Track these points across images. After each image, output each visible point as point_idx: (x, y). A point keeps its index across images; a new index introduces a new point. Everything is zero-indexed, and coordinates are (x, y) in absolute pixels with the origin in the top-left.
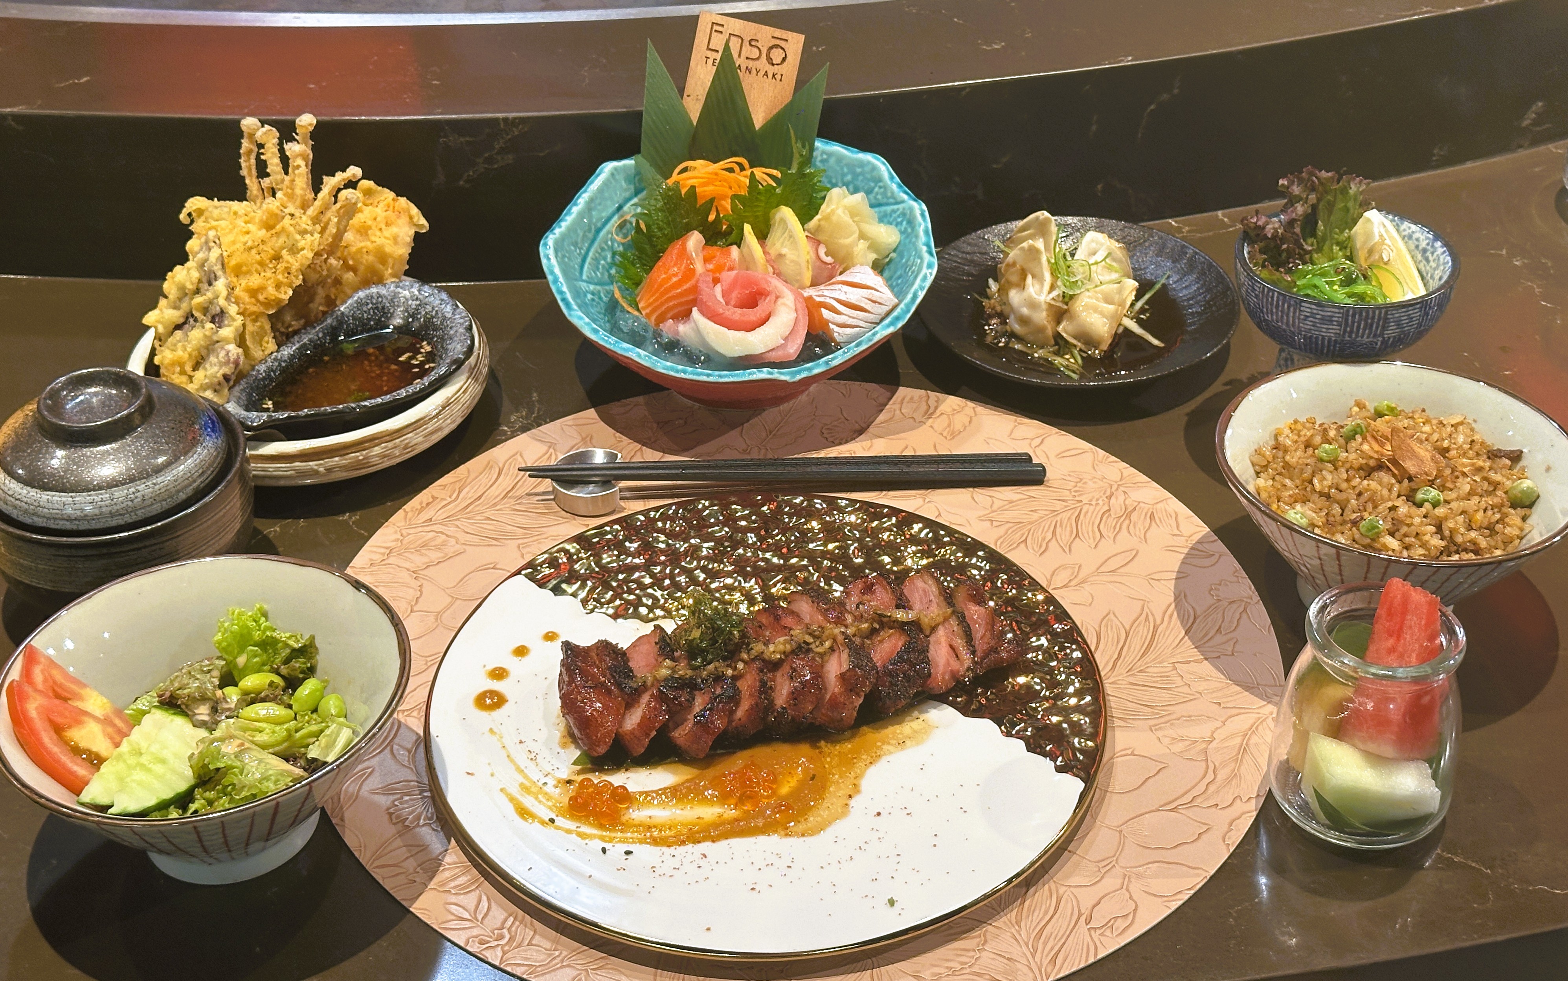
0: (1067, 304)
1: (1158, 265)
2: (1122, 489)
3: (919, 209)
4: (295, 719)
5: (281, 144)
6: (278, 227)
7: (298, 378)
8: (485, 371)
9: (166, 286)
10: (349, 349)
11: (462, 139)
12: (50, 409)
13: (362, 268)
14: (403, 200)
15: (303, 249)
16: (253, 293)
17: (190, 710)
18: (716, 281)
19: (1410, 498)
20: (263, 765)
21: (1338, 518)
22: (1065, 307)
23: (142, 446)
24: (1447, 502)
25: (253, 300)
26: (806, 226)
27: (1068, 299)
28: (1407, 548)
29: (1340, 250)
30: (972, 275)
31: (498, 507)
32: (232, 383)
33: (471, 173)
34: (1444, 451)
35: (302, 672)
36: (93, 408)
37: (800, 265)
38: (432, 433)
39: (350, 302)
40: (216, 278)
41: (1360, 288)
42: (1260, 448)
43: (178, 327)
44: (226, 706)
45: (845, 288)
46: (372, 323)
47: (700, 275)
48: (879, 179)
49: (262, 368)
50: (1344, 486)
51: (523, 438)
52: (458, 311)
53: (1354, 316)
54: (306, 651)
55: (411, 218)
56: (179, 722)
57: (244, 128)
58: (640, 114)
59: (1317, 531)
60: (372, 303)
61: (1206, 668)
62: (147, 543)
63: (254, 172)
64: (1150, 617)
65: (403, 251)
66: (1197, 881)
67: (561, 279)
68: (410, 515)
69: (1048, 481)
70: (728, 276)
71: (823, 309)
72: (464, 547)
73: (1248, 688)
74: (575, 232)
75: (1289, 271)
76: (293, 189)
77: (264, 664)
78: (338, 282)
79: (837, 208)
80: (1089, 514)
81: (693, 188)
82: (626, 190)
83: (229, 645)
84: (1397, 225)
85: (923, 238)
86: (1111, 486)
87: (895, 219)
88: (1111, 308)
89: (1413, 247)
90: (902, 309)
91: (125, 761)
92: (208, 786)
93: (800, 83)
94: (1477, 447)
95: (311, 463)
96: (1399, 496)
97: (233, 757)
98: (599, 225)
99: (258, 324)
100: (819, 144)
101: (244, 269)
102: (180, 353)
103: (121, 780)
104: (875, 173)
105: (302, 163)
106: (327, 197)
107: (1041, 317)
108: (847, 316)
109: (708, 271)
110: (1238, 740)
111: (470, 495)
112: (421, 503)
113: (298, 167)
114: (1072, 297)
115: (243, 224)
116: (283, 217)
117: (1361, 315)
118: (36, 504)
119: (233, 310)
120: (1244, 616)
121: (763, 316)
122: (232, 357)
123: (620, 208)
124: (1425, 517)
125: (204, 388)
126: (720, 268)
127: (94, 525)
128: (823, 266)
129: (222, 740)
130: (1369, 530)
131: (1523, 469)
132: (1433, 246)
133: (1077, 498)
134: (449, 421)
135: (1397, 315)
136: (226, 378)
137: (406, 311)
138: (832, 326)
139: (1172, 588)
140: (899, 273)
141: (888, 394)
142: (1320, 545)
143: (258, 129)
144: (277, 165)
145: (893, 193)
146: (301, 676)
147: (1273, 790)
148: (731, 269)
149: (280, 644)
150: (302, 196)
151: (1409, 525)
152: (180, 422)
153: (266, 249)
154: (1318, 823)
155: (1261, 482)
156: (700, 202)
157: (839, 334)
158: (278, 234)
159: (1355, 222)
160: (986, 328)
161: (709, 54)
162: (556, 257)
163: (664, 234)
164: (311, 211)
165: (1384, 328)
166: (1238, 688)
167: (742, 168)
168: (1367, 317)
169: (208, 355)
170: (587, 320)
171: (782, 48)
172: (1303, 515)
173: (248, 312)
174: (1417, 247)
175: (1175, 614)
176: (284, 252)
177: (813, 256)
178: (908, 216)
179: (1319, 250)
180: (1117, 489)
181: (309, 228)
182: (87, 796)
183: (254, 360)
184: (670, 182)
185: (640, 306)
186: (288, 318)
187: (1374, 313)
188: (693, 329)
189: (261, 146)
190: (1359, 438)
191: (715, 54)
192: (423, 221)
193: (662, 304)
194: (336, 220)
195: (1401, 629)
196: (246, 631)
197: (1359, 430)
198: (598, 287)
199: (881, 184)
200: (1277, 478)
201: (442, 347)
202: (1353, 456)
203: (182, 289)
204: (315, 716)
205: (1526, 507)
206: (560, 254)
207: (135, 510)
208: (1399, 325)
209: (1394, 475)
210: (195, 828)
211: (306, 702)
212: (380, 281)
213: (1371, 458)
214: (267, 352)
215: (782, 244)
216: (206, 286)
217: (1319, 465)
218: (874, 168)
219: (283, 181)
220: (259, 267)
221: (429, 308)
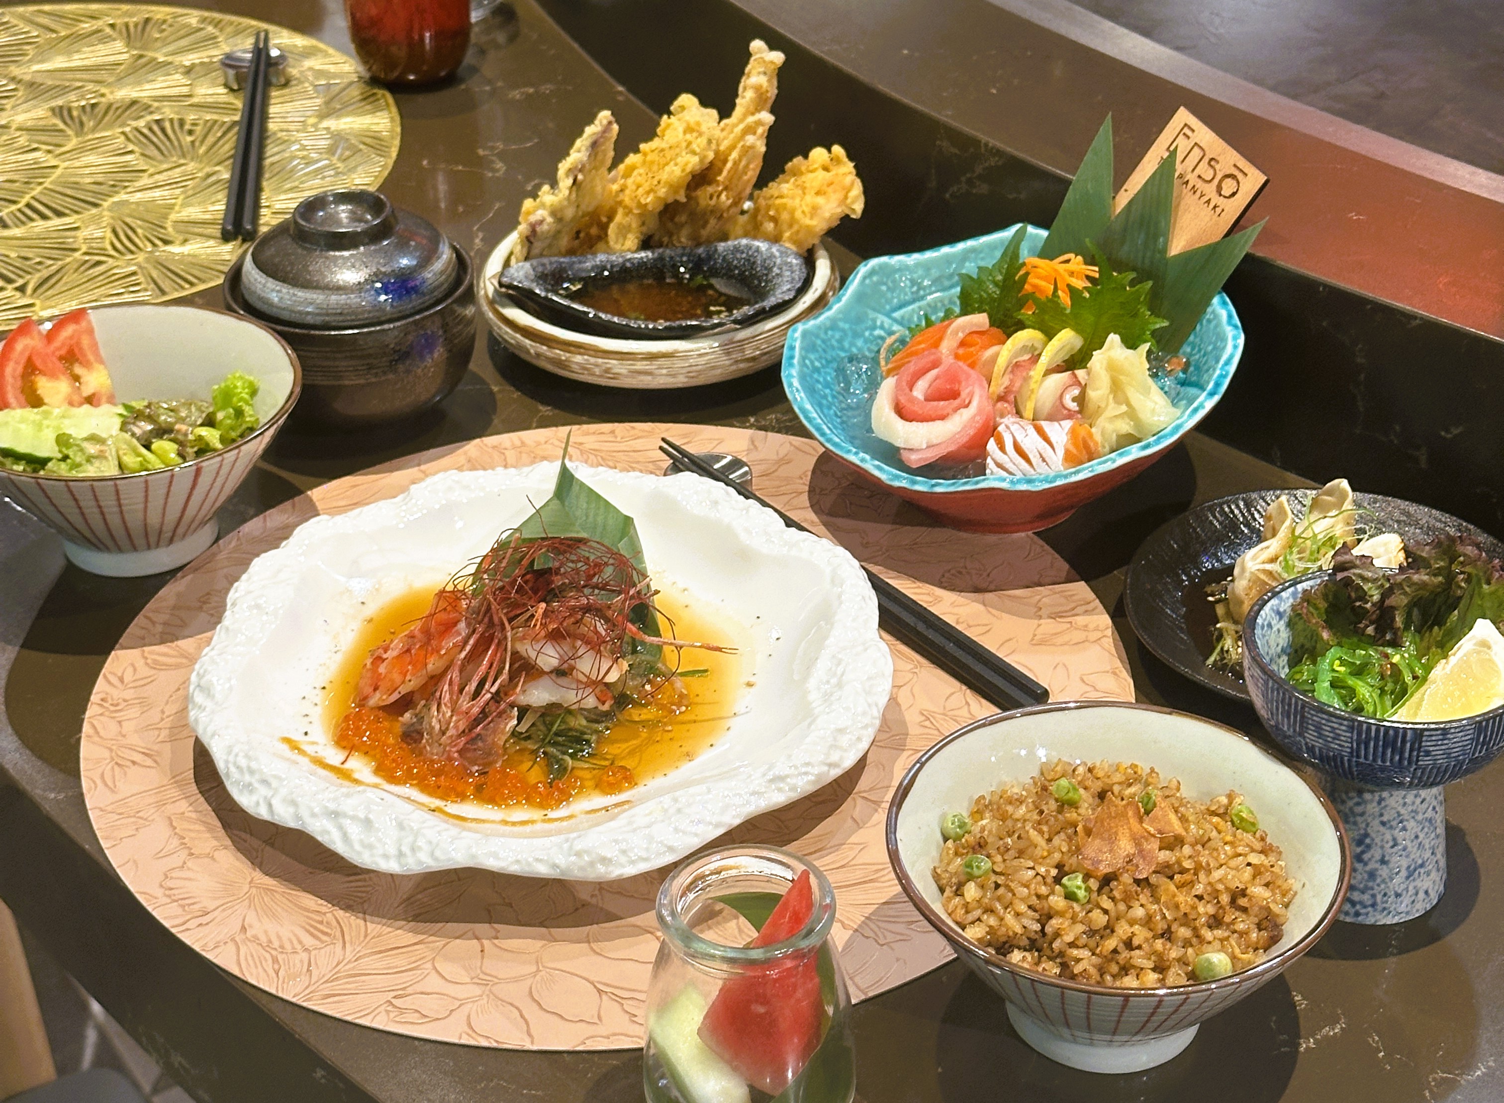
11: (952, 149)
33: (955, 189)
45: (1033, 432)
56: (115, 420)
67: (846, 297)
71: (993, 440)
81: (1032, 276)
100: (1218, 298)
106: (740, 133)
108: (1012, 459)
121: (936, 414)
157: (992, 472)
196: (229, 392)
214: (623, 247)
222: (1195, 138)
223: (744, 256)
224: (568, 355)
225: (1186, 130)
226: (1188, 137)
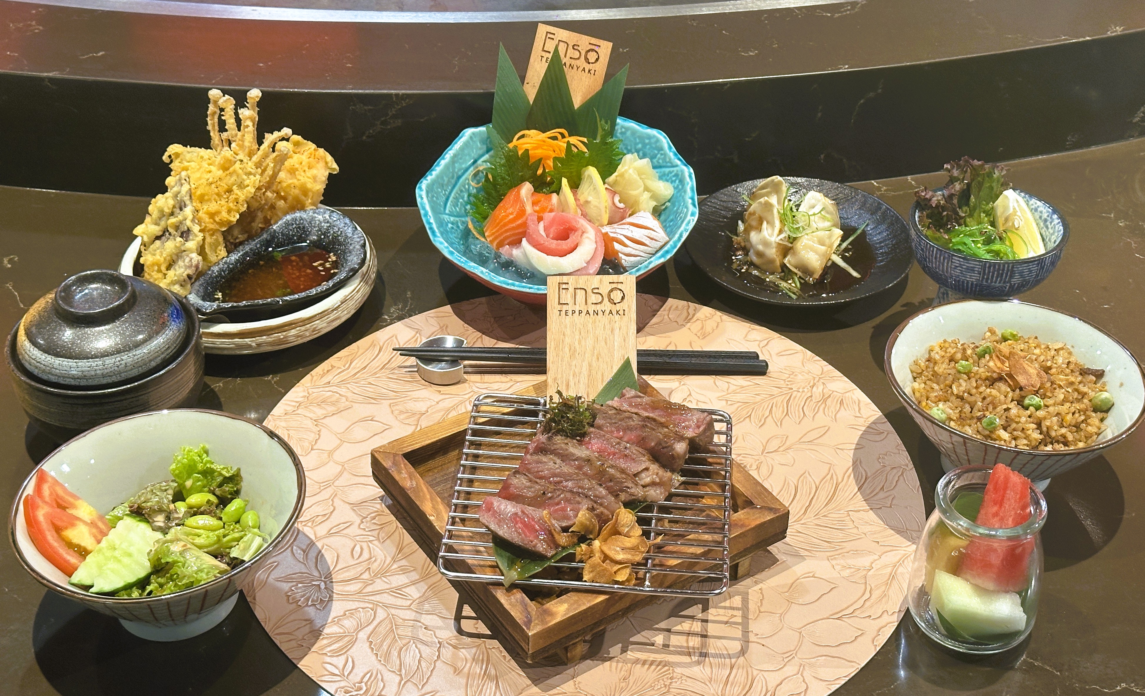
0: (792, 243)
1: (860, 216)
2: (822, 380)
3: (688, 172)
4: (224, 527)
5: (236, 109)
6: (231, 169)
7: (241, 276)
8: (373, 276)
9: (150, 208)
10: (279, 256)
11: (366, 108)
12: (63, 299)
13: (290, 198)
14: (321, 151)
15: (248, 186)
16: (212, 215)
17: (151, 518)
18: (540, 219)
19: (1020, 403)
20: (199, 560)
21: (968, 415)
22: (790, 245)
23: (126, 328)
24: (1047, 406)
25: (211, 220)
26: (606, 180)
27: (793, 240)
28: (1015, 439)
29: (986, 216)
30: (726, 217)
31: (377, 376)
32: (193, 280)
33: (371, 131)
34: (1047, 370)
35: (231, 494)
36: (93, 299)
37: (600, 209)
38: (333, 321)
39: (280, 222)
40: (185, 206)
41: (996, 247)
42: (917, 360)
43: (158, 238)
44: (176, 516)
45: (632, 228)
46: (295, 238)
47: (529, 215)
48: (661, 149)
49: (216, 269)
50: (974, 391)
51: (398, 325)
52: (356, 232)
53: (989, 267)
54: (234, 479)
55: (326, 163)
56: (143, 527)
57: (210, 97)
58: (492, 94)
59: (952, 424)
60: (296, 224)
61: (871, 515)
62: (128, 396)
63: (217, 128)
64: (834, 477)
65: (320, 187)
66: (852, 671)
67: (430, 213)
68: (315, 378)
69: (769, 373)
70: (548, 216)
71: (615, 243)
72: (352, 403)
73: (899, 532)
74: (442, 178)
75: (948, 231)
76: (243, 141)
77: (204, 487)
78: (273, 207)
79: (629, 168)
80: (797, 398)
81: (527, 150)
82: (480, 149)
83: (180, 473)
84: (1027, 200)
85: (689, 193)
86: (814, 378)
87: (671, 178)
88: (823, 248)
89: (1038, 217)
90: (671, 245)
91: (103, 554)
92: (160, 574)
93: (609, 76)
94: (1072, 366)
95: (246, 340)
96: (1012, 400)
97: (178, 554)
98: (460, 173)
99: (215, 237)
100: (619, 121)
101: (206, 198)
102: (158, 257)
103: (100, 567)
104: (658, 144)
105: (250, 124)
106: (267, 149)
107: (772, 253)
108: (633, 248)
109: (535, 211)
110: (889, 570)
111: (358, 365)
112: (323, 370)
113: (247, 126)
114: (795, 239)
115: (207, 166)
116: (235, 162)
117: (994, 267)
118: (51, 366)
119: (196, 228)
120: (901, 478)
121: (573, 246)
122: (194, 263)
123: (475, 162)
124: (1030, 417)
125: (174, 283)
126: (543, 210)
127: (91, 383)
128: (617, 210)
129: (172, 541)
130: (988, 425)
131: (1104, 384)
132: (1051, 218)
133: (789, 386)
134: (345, 312)
135: (1020, 269)
136: (189, 277)
137: (320, 230)
138: (620, 255)
139: (852, 456)
140: (671, 217)
141: (660, 303)
142: (952, 435)
143: (220, 98)
144: (233, 124)
145: (670, 159)
146: (229, 496)
147: (910, 608)
148: (551, 211)
149: (216, 474)
150: (249, 147)
151: (1017, 423)
152: (154, 311)
153: (222, 184)
154: (940, 633)
155: (916, 385)
156: (532, 161)
157: (625, 261)
158: (231, 174)
159: (997, 197)
160: (733, 258)
161: (544, 54)
162: (427, 197)
163: (505, 183)
164: (255, 158)
165: (1011, 277)
166: (892, 532)
167: (563, 137)
168: (999, 269)
169: (178, 260)
170: (446, 244)
171: (596, 52)
172: (943, 411)
173: (208, 229)
174: (1040, 217)
175: (852, 475)
176: (235, 188)
177: (610, 202)
178: (680, 176)
179: (971, 215)
180: (818, 381)
181: (253, 171)
182: (76, 578)
183: (211, 262)
184: (511, 146)
185: (486, 234)
186: (236, 232)
187: (1004, 266)
188: (522, 253)
189: (222, 110)
190: (987, 357)
191: (548, 54)
192: (335, 166)
193: (502, 234)
194: (272, 165)
195: (1003, 499)
196: (192, 463)
197: (988, 350)
198: (457, 219)
199: (662, 152)
200: (928, 382)
201: (344, 257)
202: (982, 370)
203: (161, 211)
204: (238, 526)
205: (1104, 412)
206: (430, 195)
207: (120, 373)
208: (1022, 276)
209: (1010, 386)
210: (149, 605)
211: (232, 516)
212: (302, 208)
213: (995, 372)
214: (220, 257)
215: (589, 192)
216: (178, 211)
217: (958, 375)
218: (658, 140)
219: (236, 135)
220: (217, 197)
221: (336, 229)
222: (558, 38)
223: (294, 226)
224: (284, 333)
225: (549, 35)
226: (553, 39)
